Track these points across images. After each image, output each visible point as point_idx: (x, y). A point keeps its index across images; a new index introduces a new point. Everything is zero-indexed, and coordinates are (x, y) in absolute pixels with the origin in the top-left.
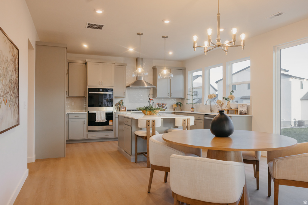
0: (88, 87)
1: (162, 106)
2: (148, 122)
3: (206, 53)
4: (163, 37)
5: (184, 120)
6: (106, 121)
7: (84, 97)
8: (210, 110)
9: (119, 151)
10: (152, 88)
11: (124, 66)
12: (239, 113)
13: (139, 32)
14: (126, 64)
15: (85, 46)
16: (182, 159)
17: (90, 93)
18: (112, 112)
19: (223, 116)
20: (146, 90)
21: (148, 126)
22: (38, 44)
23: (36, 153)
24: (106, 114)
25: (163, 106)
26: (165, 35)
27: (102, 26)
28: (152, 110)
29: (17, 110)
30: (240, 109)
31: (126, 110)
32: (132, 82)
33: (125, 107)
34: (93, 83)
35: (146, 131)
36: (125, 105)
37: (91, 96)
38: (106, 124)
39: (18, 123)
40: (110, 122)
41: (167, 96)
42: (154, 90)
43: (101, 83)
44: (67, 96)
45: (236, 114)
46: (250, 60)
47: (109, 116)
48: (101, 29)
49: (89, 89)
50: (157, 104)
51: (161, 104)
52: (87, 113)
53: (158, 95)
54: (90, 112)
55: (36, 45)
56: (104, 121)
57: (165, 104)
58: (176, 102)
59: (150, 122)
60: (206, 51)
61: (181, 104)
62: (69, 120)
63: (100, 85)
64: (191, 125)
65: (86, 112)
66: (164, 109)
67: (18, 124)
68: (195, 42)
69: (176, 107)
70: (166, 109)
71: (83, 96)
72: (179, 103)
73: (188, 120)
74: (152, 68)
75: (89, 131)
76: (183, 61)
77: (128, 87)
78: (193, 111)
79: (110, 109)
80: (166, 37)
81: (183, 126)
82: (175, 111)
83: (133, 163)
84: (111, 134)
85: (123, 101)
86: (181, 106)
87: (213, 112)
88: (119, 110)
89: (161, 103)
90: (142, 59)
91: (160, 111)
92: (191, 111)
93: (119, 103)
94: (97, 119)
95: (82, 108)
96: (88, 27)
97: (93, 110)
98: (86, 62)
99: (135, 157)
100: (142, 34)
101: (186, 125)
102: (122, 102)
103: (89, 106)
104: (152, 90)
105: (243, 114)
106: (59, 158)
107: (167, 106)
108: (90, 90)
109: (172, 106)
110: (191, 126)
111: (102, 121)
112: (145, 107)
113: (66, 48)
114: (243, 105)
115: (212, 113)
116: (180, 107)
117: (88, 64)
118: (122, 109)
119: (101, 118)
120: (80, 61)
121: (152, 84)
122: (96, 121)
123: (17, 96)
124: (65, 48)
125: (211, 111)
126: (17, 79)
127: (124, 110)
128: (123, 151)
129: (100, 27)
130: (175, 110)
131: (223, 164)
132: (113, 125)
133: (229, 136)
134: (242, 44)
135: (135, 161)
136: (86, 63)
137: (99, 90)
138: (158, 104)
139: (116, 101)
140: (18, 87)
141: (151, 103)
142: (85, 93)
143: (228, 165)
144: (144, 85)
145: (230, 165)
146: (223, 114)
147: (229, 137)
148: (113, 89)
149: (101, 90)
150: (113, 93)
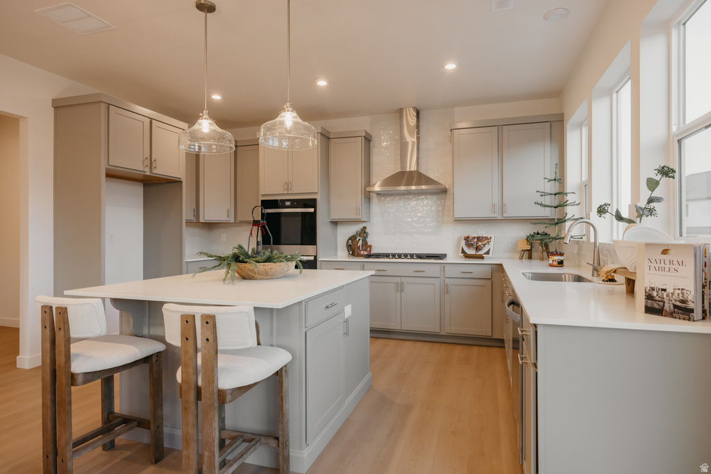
0: (261, 199)
1: (477, 244)
8: (594, 269)
11: (356, 136)
17: (264, 211)
20: (435, 197)
25: (480, 243)
33: (370, 246)
36: (370, 241)
43: (288, 186)
44: (232, 221)
50: (463, 238)
51: (474, 238)
57: (487, 238)
58: (526, 233)
63: (286, 192)
66: (480, 253)
70: (488, 253)
72: (539, 237)
78: (555, 263)
85: (367, 230)
89: (475, 231)
92: (551, 265)
102: (365, 232)
105: (671, 315)
107: (492, 243)
108: (266, 204)
109: (517, 244)
114: (665, 252)
116: (540, 248)
118: (362, 252)
127: (366, 253)
137: (284, 203)
138: (467, 239)
148: (315, 200)
149: (288, 203)
150: (315, 211)
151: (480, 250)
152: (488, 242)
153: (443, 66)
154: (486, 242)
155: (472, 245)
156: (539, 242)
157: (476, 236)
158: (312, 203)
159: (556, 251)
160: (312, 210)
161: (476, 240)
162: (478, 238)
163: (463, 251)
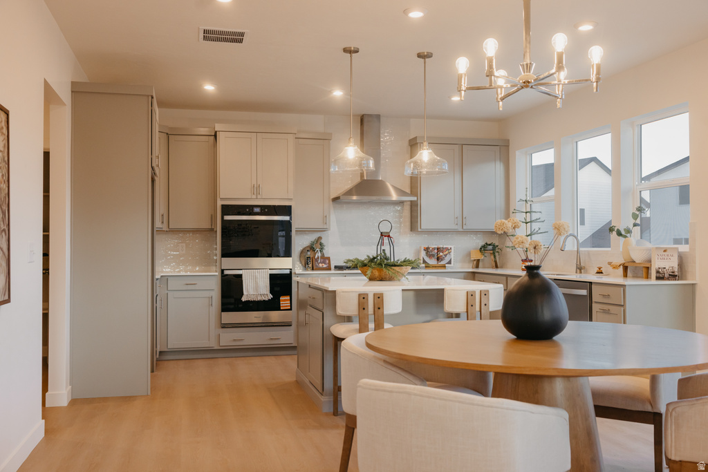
0: (220, 203)
1: (437, 255)
2: (363, 298)
3: (501, 103)
4: (419, 56)
5: (470, 295)
6: (270, 296)
7: (212, 230)
8: (577, 268)
9: (298, 384)
10: (409, 203)
11: (324, 139)
12: (654, 274)
13: (347, 45)
14: (331, 134)
15: (209, 88)
16: (377, 390)
17: (227, 218)
18: (288, 272)
19: (537, 281)
21: (361, 309)
22: (78, 91)
23: (72, 382)
24: (272, 277)
25: (441, 254)
26: (425, 51)
27: (242, 34)
28: (387, 265)
29: (4, 264)
30: (657, 264)
31: (333, 267)
32: (348, 185)
33: (329, 258)
34: (234, 190)
35: (358, 325)
36: (328, 252)
37: (228, 229)
38: (272, 305)
39: (6, 298)
40: (284, 301)
41: (453, 227)
42: (414, 207)
43: (256, 189)
44: (165, 228)
45: (647, 278)
46: (687, 115)
47: (281, 284)
48: (241, 41)
49: (222, 205)
50: (422, 249)
51: (434, 249)
52: (218, 274)
53: (426, 222)
54: (226, 272)
55: (72, 92)
56: (266, 299)
57: (447, 249)
58: (480, 242)
59: (367, 300)
60: (502, 99)
61: (495, 247)
62: (170, 294)
63: (254, 197)
64: (491, 309)
65: (216, 271)
66: (442, 263)
67: (8, 301)
68: (461, 75)
69: (479, 256)
70: (450, 262)
71: (207, 225)
72: (491, 247)
73: (483, 295)
74: (406, 143)
75: (224, 326)
76: (502, 121)
77: (336, 199)
79: (281, 264)
80: (429, 56)
81: (467, 312)
82: (480, 270)
83: (327, 414)
84: (285, 337)
85: (323, 241)
86: (497, 254)
87: (586, 272)
88: (310, 265)
89: (433, 245)
90: (378, 117)
91: (413, 268)
93: (311, 248)
94: (245, 293)
95: (207, 262)
96: (205, 38)
97: (233, 265)
98: (216, 132)
99: (332, 399)
100: (356, 51)
101: (478, 308)
102: (321, 244)
103: (224, 255)
104: (407, 208)
105: (668, 279)
106: (130, 397)
107: (452, 254)
108: (227, 209)
109: (469, 254)
110: (490, 312)
111: (259, 298)
112: (368, 256)
113: (150, 98)
114: (665, 251)
115: (583, 275)
116: (492, 257)
117: (221, 136)
118: (321, 265)
119: (257, 288)
120: (203, 131)
121: (408, 191)
122: (244, 299)
123: (4, 230)
124: (148, 96)
125: (580, 269)
126: (4, 186)
127: (325, 266)
128: (307, 381)
129: (237, 38)
130: (477, 267)
131: (473, 404)
132: (291, 309)
133: (555, 338)
134: (593, 78)
135: (332, 411)
136: (215, 136)
137: (253, 210)
138: (427, 250)
139: (299, 243)
140: (5, 207)
141: (386, 247)
142: (213, 218)
143: (489, 407)
144: (388, 194)
145: (492, 407)
146: (538, 275)
147: (554, 341)
148: (290, 207)
149: (257, 210)
150: (291, 218)
151: (442, 260)
152: (449, 253)
153: (450, 97)
154: (447, 252)
155: (433, 256)
156: (492, 252)
157: (436, 247)
158: (287, 210)
159: (527, 257)
160: (287, 218)
161: (436, 251)
162: (438, 249)
163: (424, 262)
